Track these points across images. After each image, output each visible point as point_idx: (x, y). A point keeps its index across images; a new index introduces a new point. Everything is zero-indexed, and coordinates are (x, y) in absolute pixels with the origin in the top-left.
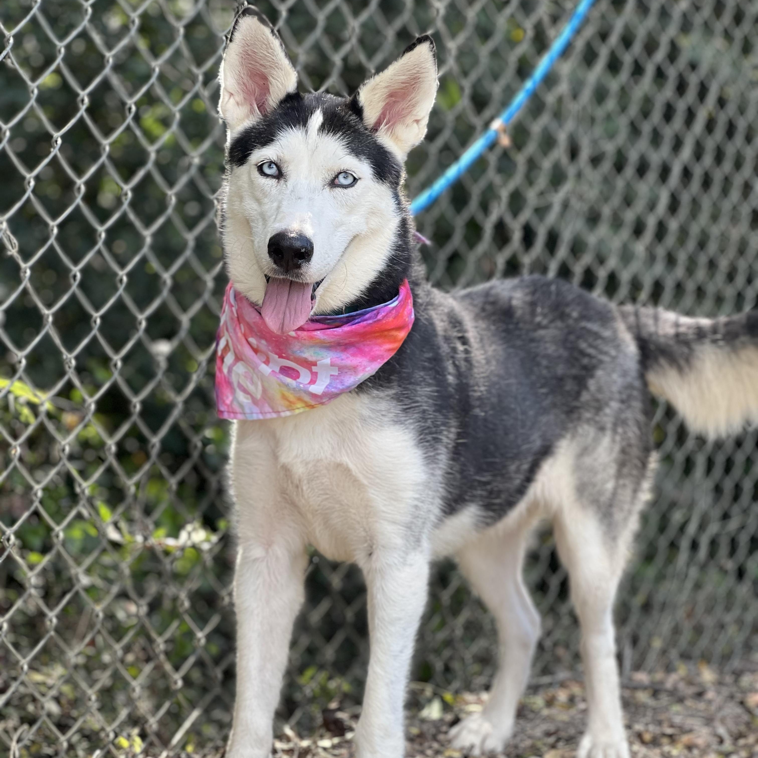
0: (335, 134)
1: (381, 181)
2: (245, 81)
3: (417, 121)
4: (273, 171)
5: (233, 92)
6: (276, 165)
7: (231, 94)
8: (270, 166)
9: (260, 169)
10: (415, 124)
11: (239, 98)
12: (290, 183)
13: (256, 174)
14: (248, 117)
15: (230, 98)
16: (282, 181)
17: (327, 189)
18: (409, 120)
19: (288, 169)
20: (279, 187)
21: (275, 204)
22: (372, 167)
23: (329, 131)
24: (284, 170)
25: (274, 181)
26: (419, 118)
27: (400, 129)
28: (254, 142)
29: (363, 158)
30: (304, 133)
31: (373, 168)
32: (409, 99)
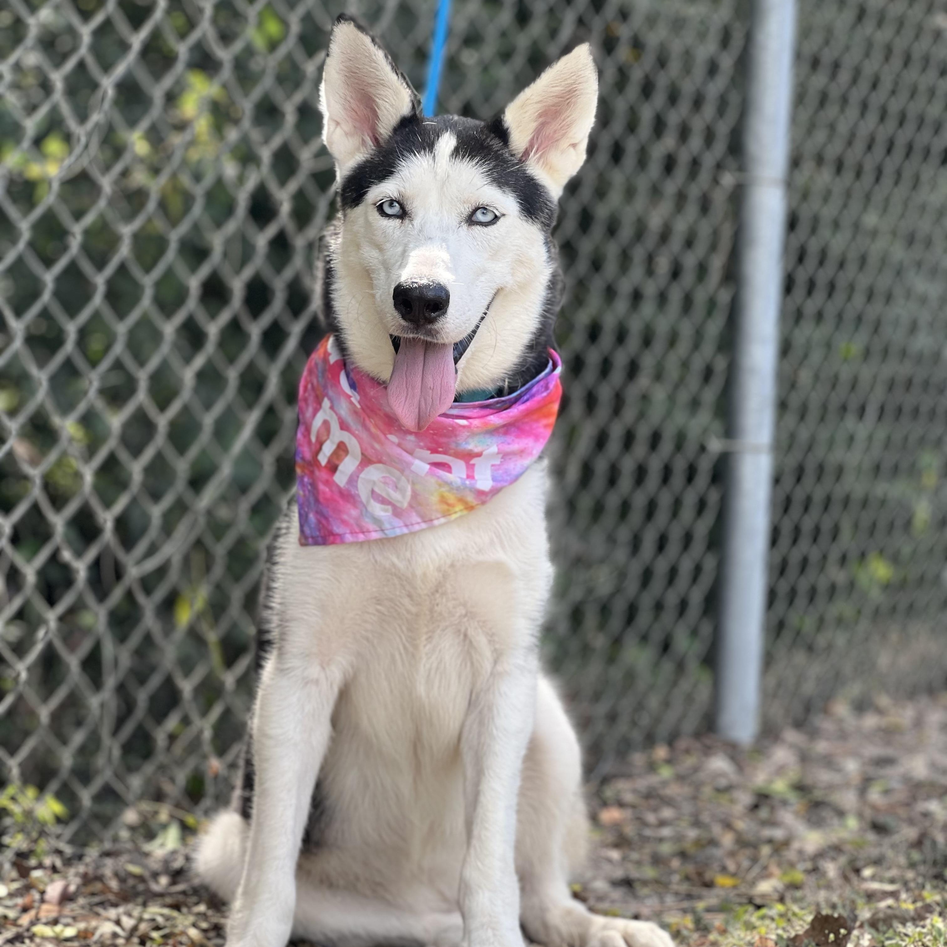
0: (472, 159)
1: (531, 220)
2: (354, 106)
3: (574, 145)
4: (396, 209)
5: (339, 120)
6: (398, 202)
7: (338, 124)
8: (391, 205)
9: (380, 209)
10: (571, 149)
11: (347, 126)
12: (417, 222)
13: (375, 215)
14: (358, 149)
15: (336, 128)
16: (407, 221)
17: (465, 226)
18: (564, 144)
19: (413, 206)
20: (403, 228)
21: (400, 249)
22: (518, 202)
23: (463, 157)
24: (408, 208)
25: (398, 221)
26: (576, 142)
27: (554, 157)
28: (370, 178)
29: (507, 189)
30: (431, 161)
31: (521, 204)
32: (562, 118)
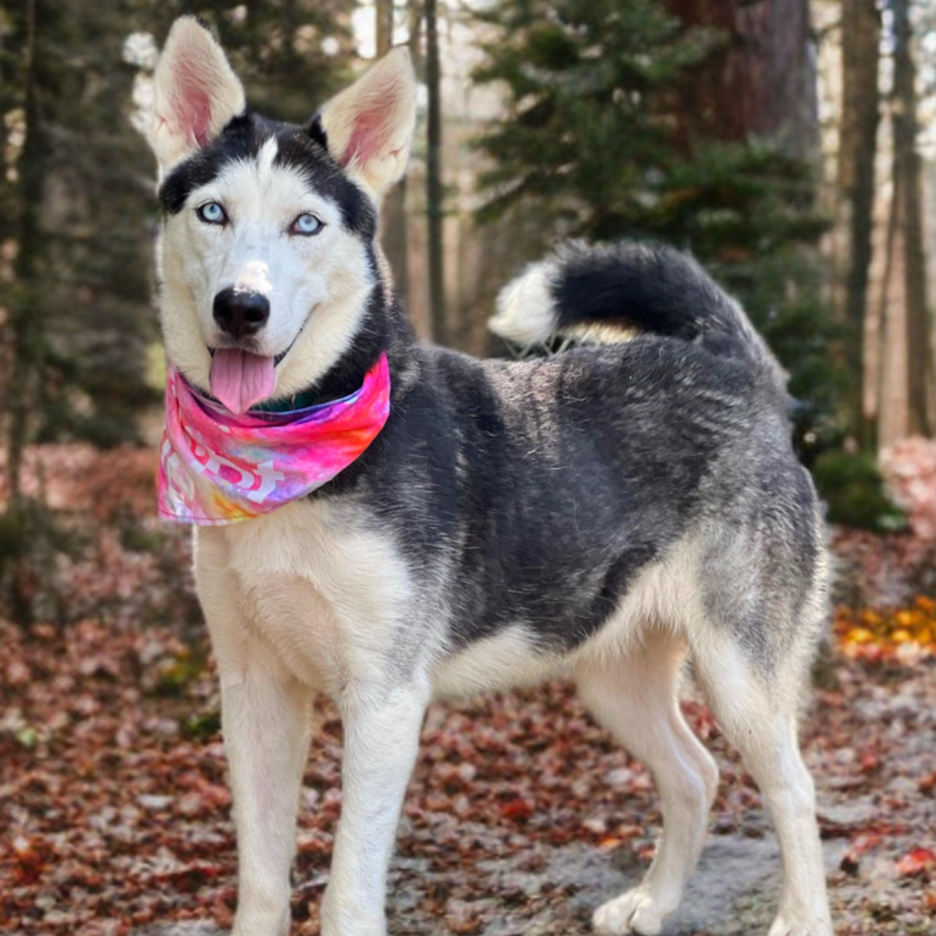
0: (294, 166)
1: (351, 232)
2: (181, 102)
3: (395, 153)
4: (217, 215)
5: (164, 116)
6: (220, 206)
7: (163, 120)
8: (212, 209)
9: (200, 212)
10: (392, 157)
11: (173, 124)
12: (239, 229)
13: (195, 220)
14: (183, 149)
15: (160, 126)
16: (228, 228)
17: (286, 236)
18: (385, 151)
19: (234, 212)
20: (224, 235)
21: (221, 257)
22: (340, 210)
23: (286, 163)
24: (230, 213)
25: (218, 228)
26: (397, 148)
27: (374, 164)
28: (192, 180)
29: (330, 198)
30: (254, 168)
31: (343, 212)
32: (384, 124)
